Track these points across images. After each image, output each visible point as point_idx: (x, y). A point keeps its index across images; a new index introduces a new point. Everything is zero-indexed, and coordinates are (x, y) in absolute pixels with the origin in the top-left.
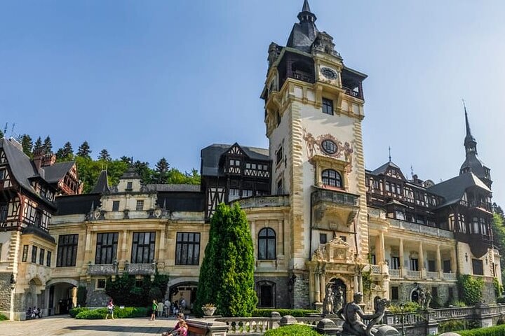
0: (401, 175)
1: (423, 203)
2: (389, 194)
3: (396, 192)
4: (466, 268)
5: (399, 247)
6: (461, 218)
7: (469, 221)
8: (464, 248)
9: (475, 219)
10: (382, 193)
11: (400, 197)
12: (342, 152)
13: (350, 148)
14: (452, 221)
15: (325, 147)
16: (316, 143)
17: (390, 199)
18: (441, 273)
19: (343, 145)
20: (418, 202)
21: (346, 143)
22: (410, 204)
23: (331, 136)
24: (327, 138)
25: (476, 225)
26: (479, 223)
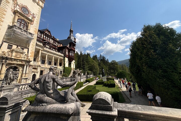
0: (50, 34)
1: (56, 45)
2: (45, 39)
3: (47, 39)
4: (67, 65)
5: (46, 57)
6: (67, 50)
7: (69, 52)
8: (67, 59)
9: (71, 52)
10: (42, 38)
11: (49, 41)
12: (31, 16)
13: (35, 16)
14: (64, 51)
15: (22, 9)
16: (18, 5)
17: (45, 40)
18: (59, 66)
19: (32, 13)
20: (54, 44)
21: (33, 13)
22: (51, 44)
23: (27, 7)
24: (25, 6)
25: (71, 53)
26: (72, 52)
